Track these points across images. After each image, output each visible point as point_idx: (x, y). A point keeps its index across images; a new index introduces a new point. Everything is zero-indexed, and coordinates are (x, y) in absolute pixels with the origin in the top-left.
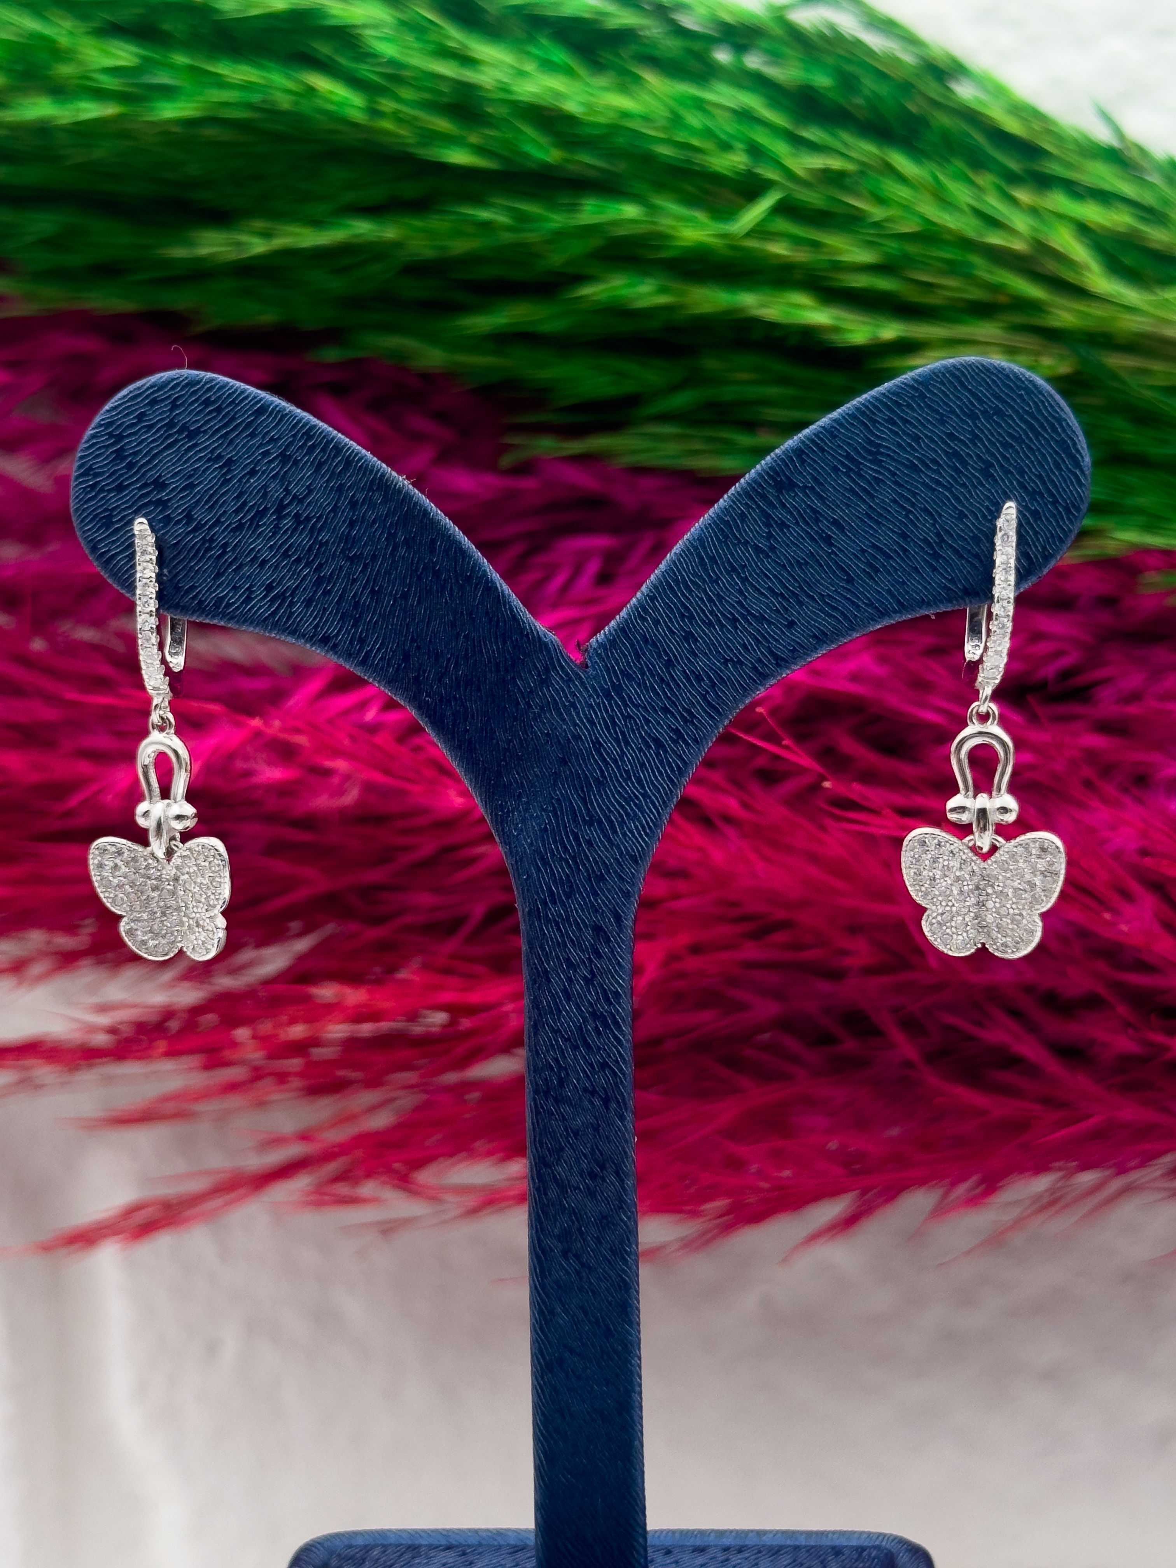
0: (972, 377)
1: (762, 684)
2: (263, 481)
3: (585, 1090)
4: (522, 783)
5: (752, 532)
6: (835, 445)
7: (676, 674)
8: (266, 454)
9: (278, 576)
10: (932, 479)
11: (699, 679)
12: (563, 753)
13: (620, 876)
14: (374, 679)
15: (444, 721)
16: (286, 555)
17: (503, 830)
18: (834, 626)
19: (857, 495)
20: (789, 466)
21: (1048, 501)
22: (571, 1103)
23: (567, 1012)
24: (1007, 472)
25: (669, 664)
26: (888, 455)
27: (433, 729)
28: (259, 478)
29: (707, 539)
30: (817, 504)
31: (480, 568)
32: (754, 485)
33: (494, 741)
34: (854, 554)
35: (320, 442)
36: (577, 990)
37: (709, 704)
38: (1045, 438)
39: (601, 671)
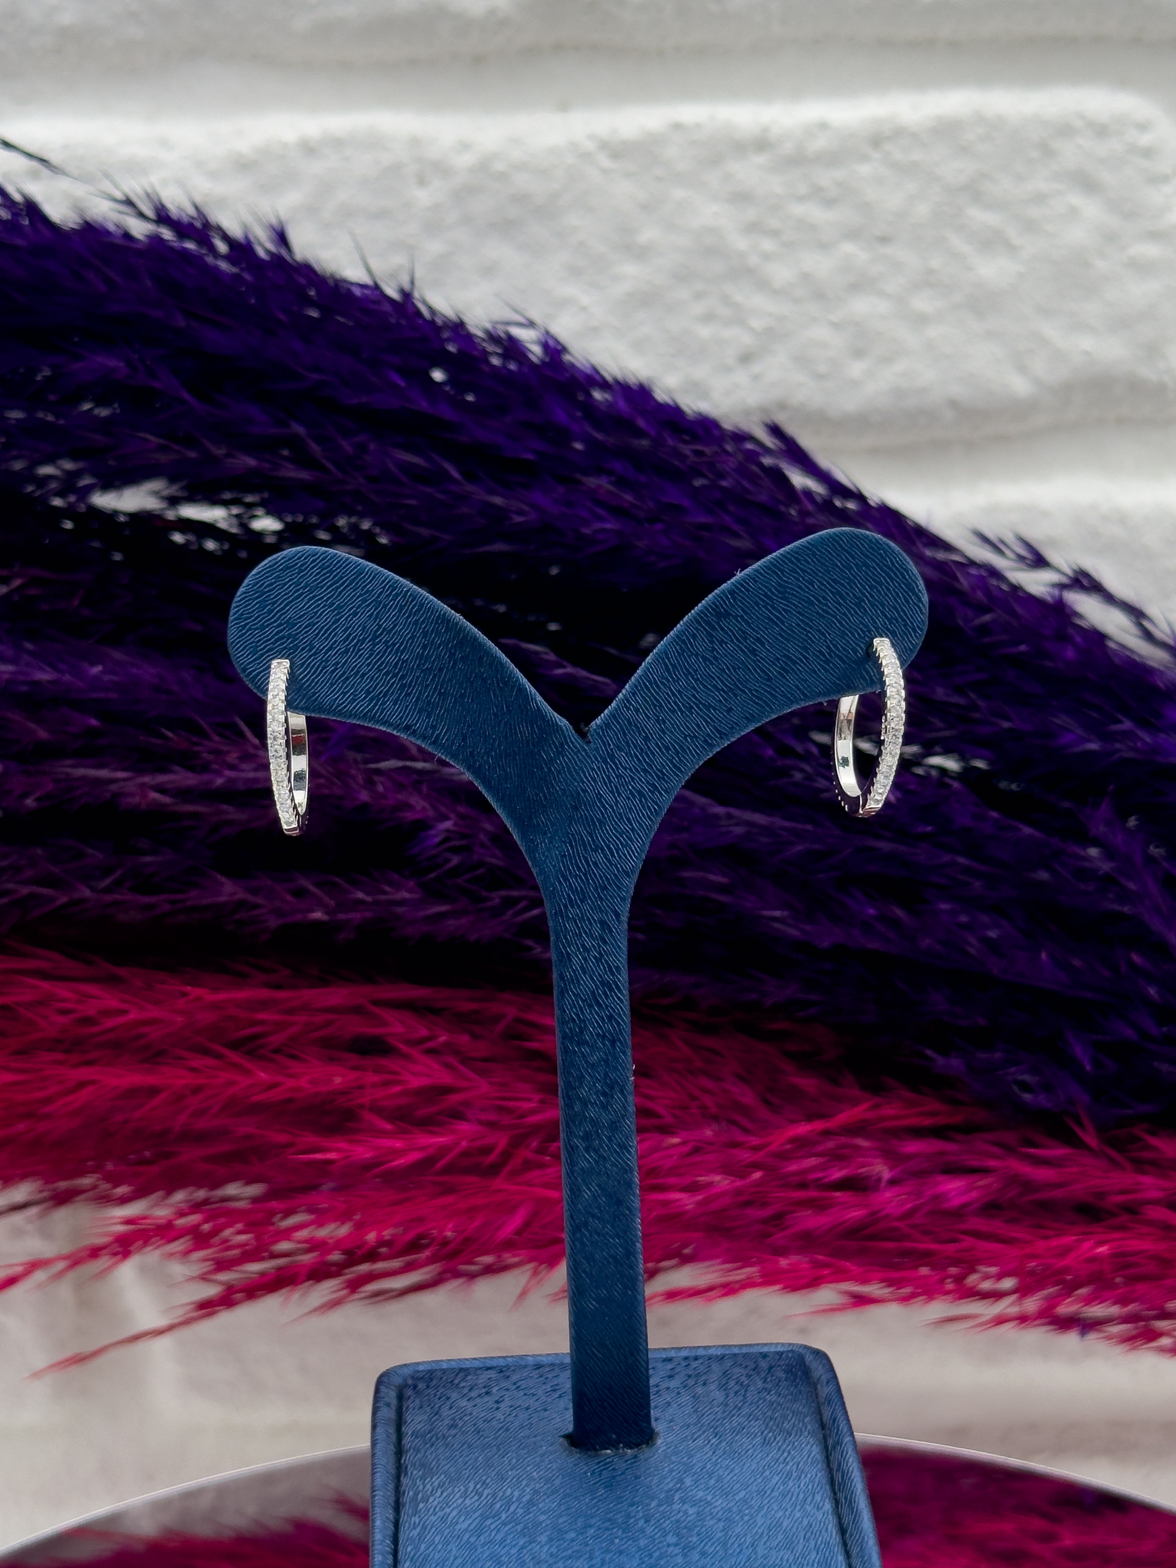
0: (847, 541)
2: (362, 619)
3: (598, 1035)
4: (547, 824)
5: (701, 647)
6: (756, 587)
7: (652, 746)
8: (364, 600)
9: (373, 683)
10: (823, 610)
11: (668, 749)
12: (576, 802)
13: (618, 886)
16: (379, 669)
17: (534, 857)
19: (773, 621)
20: (725, 602)
22: (589, 1045)
23: (584, 981)
25: (647, 739)
26: (793, 594)
27: (485, 788)
28: (359, 617)
29: (670, 652)
30: (746, 627)
31: (514, 677)
32: (701, 615)
33: (527, 795)
34: (771, 661)
35: (401, 592)
36: (590, 966)
37: (675, 766)
38: (897, 581)
39: (600, 745)
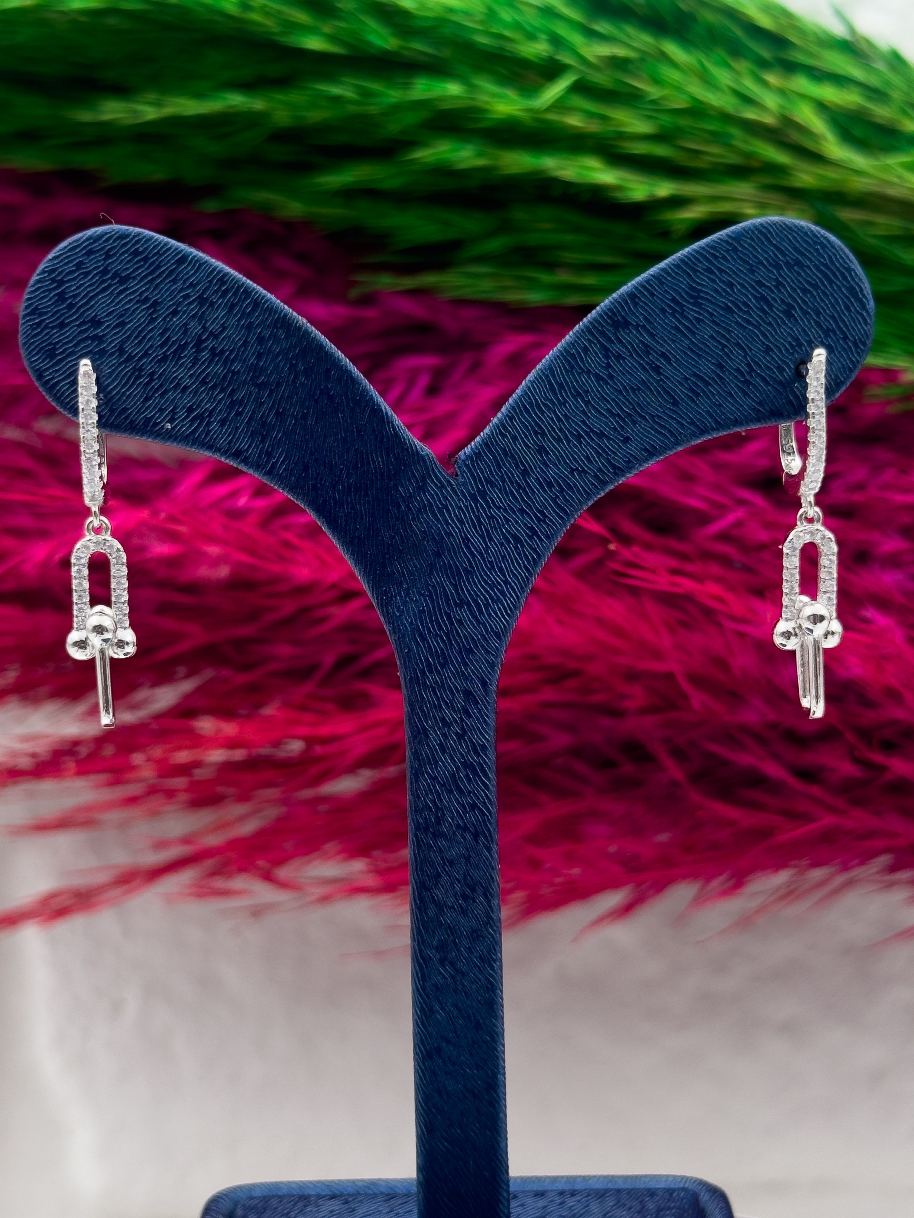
0: (777, 234)
1: (602, 489)
2: (184, 319)
3: (458, 826)
4: (403, 572)
5: (594, 363)
6: (663, 291)
7: (531, 481)
8: (186, 297)
9: (197, 400)
10: (744, 319)
11: (550, 485)
12: (438, 547)
13: (487, 649)
14: (279, 486)
15: (338, 521)
16: (204, 382)
17: (387, 611)
18: (662, 441)
19: (682, 332)
20: (624, 308)
21: (840, 337)
22: (447, 838)
23: (443, 762)
24: (806, 313)
25: (525, 473)
26: (707, 299)
27: (329, 528)
28: (180, 318)
29: (556, 368)
30: (648, 339)
31: (367, 393)
32: (595, 324)
33: (380, 538)
34: (678, 381)
35: (233, 287)
36: (451, 744)
37: (559, 506)
38: (837, 285)
39: (469, 479)
